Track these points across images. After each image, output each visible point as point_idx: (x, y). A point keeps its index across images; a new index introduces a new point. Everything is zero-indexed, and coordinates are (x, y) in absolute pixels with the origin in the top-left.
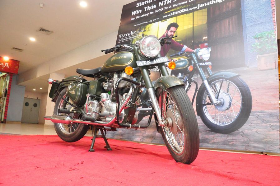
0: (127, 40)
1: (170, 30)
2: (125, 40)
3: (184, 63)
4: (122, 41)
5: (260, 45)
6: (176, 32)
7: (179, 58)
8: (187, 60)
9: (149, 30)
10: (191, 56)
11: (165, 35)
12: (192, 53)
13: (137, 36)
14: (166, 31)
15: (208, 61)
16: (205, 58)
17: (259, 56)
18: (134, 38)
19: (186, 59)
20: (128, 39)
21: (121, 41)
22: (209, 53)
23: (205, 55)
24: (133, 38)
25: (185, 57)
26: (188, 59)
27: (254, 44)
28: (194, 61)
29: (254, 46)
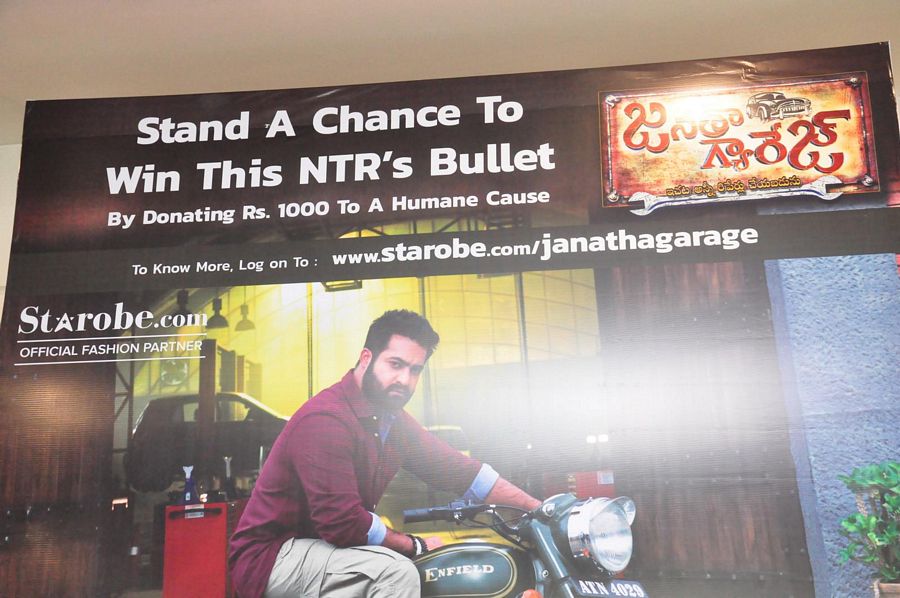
0: (87, 356)
1: (386, 354)
2: (68, 351)
3: (488, 569)
4: (43, 358)
5: (881, 529)
6: (428, 371)
7: (458, 534)
8: (503, 552)
9: (245, 325)
10: (529, 536)
12: (531, 517)
13: (165, 346)
14: (363, 356)
15: (625, 576)
16: (606, 555)
17: (884, 585)
18: (141, 354)
19: (500, 546)
20: (93, 350)
21: (35, 358)
22: (629, 528)
23: (603, 536)
24: (133, 355)
25: (490, 531)
26: (512, 552)
27: (852, 521)
28: (547, 565)
29: (852, 528)
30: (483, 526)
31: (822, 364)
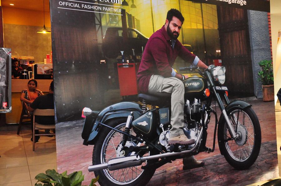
0: (83, 9)
3: (198, 84)
5: (264, 74)
6: (182, 29)
7: (192, 74)
8: (201, 79)
9: (133, 6)
10: (206, 75)
11: (166, 27)
12: (206, 70)
13: (110, 9)
14: (166, 22)
15: (224, 85)
16: (221, 80)
17: (264, 86)
18: (102, 11)
19: (200, 78)
20: (86, 7)
22: (224, 74)
23: (220, 75)
24: (99, 11)
25: (198, 74)
26: (203, 79)
27: (260, 72)
28: (210, 83)
29: (260, 74)
30: (197, 72)
31: (256, 37)
